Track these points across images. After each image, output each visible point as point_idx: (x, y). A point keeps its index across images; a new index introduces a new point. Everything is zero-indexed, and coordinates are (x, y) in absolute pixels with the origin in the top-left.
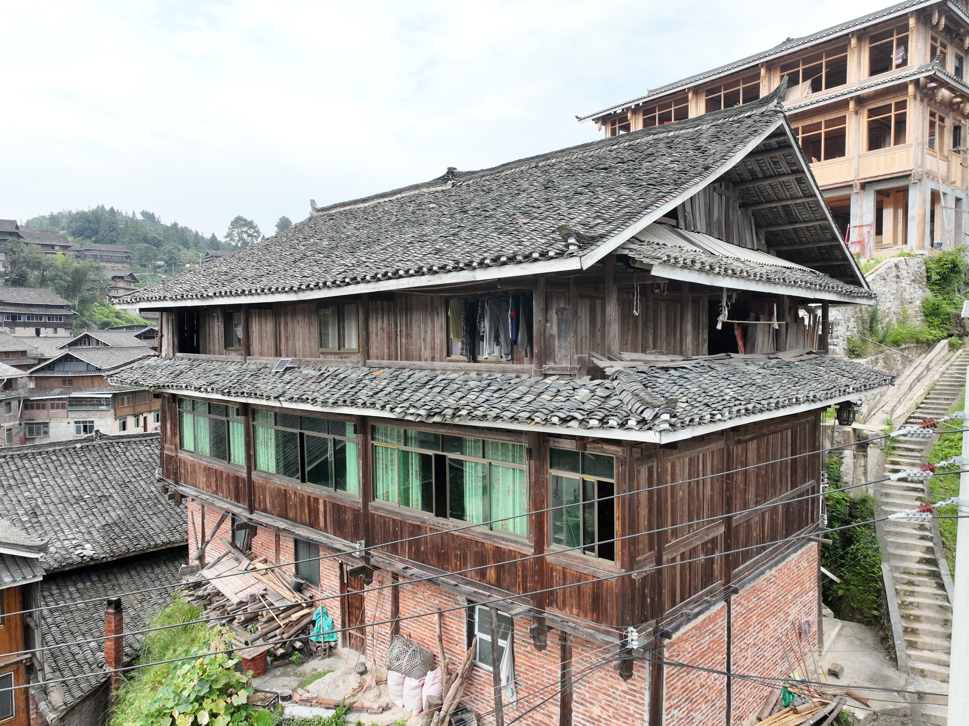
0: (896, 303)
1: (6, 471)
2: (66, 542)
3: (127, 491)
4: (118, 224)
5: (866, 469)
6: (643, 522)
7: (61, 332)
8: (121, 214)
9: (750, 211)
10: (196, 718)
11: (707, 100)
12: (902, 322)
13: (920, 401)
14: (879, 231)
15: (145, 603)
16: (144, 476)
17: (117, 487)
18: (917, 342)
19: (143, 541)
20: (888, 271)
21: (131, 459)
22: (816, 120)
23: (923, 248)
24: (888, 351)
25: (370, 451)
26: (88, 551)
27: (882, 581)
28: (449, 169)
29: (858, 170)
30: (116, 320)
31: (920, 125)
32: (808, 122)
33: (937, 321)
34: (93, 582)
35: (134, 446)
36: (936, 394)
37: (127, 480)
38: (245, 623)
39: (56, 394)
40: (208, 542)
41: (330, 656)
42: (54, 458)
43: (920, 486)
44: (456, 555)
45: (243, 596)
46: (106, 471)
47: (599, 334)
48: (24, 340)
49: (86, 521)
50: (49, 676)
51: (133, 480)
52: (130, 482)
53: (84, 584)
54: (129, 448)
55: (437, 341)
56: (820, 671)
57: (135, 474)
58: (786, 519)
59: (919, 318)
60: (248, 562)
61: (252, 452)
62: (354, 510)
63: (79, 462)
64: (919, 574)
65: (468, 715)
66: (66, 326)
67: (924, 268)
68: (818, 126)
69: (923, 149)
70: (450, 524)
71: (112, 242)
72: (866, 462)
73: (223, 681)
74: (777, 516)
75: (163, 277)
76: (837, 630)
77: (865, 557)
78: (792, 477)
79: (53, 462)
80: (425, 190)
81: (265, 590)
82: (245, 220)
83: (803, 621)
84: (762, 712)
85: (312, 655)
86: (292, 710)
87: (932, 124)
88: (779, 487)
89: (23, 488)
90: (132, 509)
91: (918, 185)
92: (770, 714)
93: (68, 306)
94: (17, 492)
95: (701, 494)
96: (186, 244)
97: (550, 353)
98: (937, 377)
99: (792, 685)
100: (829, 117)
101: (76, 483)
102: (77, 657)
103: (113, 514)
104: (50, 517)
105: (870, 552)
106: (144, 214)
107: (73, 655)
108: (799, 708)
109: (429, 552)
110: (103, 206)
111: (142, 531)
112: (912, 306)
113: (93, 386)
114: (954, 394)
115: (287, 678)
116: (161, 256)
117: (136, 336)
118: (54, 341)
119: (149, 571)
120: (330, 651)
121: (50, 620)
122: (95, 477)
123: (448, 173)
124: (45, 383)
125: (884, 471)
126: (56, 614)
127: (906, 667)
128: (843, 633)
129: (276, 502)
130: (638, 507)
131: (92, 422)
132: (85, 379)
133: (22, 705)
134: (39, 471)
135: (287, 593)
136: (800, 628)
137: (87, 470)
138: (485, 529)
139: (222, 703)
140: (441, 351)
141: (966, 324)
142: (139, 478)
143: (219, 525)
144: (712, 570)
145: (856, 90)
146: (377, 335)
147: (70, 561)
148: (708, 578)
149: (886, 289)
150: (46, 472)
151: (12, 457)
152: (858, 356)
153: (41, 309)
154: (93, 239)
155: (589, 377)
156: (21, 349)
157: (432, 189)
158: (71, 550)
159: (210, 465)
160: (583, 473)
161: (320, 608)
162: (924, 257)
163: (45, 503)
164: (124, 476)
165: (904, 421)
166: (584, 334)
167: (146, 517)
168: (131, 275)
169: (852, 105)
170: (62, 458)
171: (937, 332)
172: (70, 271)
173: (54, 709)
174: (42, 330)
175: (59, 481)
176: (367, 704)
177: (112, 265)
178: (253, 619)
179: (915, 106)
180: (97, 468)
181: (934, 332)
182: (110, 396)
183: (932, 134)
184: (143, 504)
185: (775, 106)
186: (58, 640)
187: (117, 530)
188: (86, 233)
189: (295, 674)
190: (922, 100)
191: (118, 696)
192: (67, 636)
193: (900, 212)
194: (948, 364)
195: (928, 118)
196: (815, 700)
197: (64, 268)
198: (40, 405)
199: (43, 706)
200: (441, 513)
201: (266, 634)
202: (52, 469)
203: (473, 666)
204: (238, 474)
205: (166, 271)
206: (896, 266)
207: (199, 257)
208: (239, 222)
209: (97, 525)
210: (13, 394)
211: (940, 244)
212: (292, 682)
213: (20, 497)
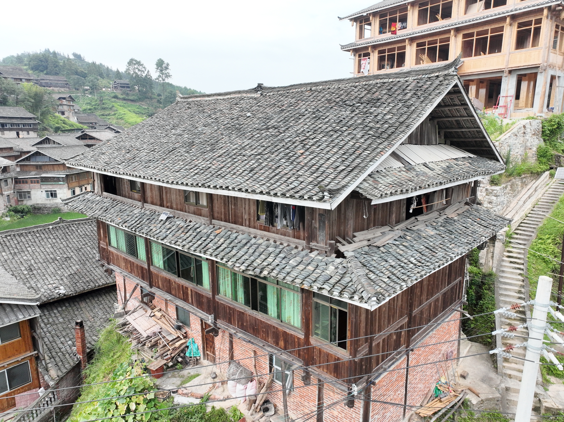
0: (522, 149)
1: (12, 244)
2: (49, 286)
3: (80, 253)
4: (59, 62)
5: (493, 255)
6: (363, 330)
7: (32, 134)
8: (60, 55)
9: (436, 121)
10: (128, 405)
11: (419, 11)
12: (524, 160)
13: (528, 212)
14: (517, 97)
15: (95, 318)
16: (89, 244)
17: (75, 251)
18: (532, 173)
19: (91, 283)
20: (519, 130)
21: (81, 234)
22: (485, 28)
23: (542, 112)
24: (514, 180)
25: (215, 269)
26: (62, 291)
27: (495, 323)
28: (259, 84)
29: (508, 62)
30: (64, 125)
31: (549, 34)
32: (480, 29)
33: (544, 160)
34: (66, 307)
35: (82, 226)
36: (538, 207)
37: (80, 247)
38: (152, 347)
39: (32, 174)
40: (128, 300)
41: (197, 364)
42: (38, 235)
43: (522, 267)
44: (263, 331)
45: (149, 333)
46: (67, 242)
47: (342, 216)
48: (10, 140)
49: (59, 272)
50: (48, 361)
51: (83, 247)
52: (82, 248)
53: (62, 308)
54: (79, 227)
55: (252, 211)
56: (456, 375)
57: (84, 243)
58: (444, 301)
59: (534, 158)
60: (151, 311)
61: (150, 256)
62: (207, 298)
63: (52, 237)
64: (515, 319)
65: (270, 405)
66: (34, 130)
67: (541, 126)
68: (486, 32)
69: (549, 50)
70: (259, 315)
71: (57, 74)
72: (494, 250)
73: (142, 387)
74: (438, 303)
75: (90, 96)
76: (468, 348)
77: (487, 308)
78: (448, 279)
79: (37, 237)
80: (245, 95)
81: (161, 329)
82: (136, 61)
83: (449, 351)
84: (423, 402)
85: (187, 364)
86: (179, 399)
87: (556, 32)
88: (440, 287)
89: (23, 254)
90: (84, 264)
91: (543, 73)
92: (428, 403)
93: (34, 118)
94: (19, 256)
95: (396, 305)
96: (101, 75)
97: (314, 237)
98: (540, 196)
99: (440, 386)
100: (493, 26)
101: (51, 250)
102: (62, 350)
103: (74, 268)
104: (39, 271)
105: (490, 306)
106: (75, 55)
107: (60, 349)
108: (442, 400)
109: (248, 326)
110: (49, 50)
111: (91, 277)
112: (531, 151)
113: (54, 170)
114: (548, 209)
115: (175, 379)
116: (87, 83)
117: (77, 138)
118: (28, 140)
119: (96, 299)
120: (197, 362)
121: (45, 330)
122: (62, 246)
123: (258, 86)
124: (25, 168)
125: (503, 257)
126: (48, 326)
127: (502, 373)
128: (471, 350)
129: (165, 284)
130: (360, 323)
131: (56, 191)
132: (49, 166)
133: (35, 376)
134: (30, 244)
135: (172, 331)
136: (447, 355)
137: (57, 242)
138: (279, 321)
139: (141, 398)
140: (254, 216)
141: (562, 161)
142: (86, 246)
143: (134, 291)
144: (400, 341)
145: (512, 11)
146: (218, 200)
147: (53, 297)
148: (397, 345)
149: (516, 142)
150: (34, 244)
151: (14, 235)
152: (496, 184)
153: (19, 120)
154: (45, 72)
155: (335, 255)
156: (10, 146)
157: (249, 95)
158: (53, 290)
159: (127, 258)
160: (331, 303)
161: (191, 339)
162: (542, 118)
163: (36, 263)
164: (78, 245)
165: (518, 225)
166: (334, 219)
167: (92, 269)
168: (70, 96)
169: (508, 20)
170: (42, 235)
171: (544, 167)
172: (32, 95)
173: (53, 379)
174: (20, 132)
175: (42, 249)
176: (217, 397)
177: (58, 89)
178: (155, 345)
179: (547, 23)
180: (62, 240)
181: (542, 167)
182: (64, 176)
183: (556, 37)
184: (90, 261)
185: (453, 72)
186: (51, 340)
187: (77, 277)
188: (40, 68)
189: (179, 376)
190: (551, 19)
191: (86, 373)
192: (56, 338)
193: (532, 84)
194: (548, 187)
195: (554, 29)
196: (451, 394)
197: (29, 93)
198: (24, 181)
199: (46, 377)
200: (254, 308)
201: (163, 354)
202: (38, 242)
203: (272, 381)
204: (143, 266)
205: (91, 93)
206: (524, 127)
207: (110, 84)
208: (131, 62)
209: (66, 275)
210: (8, 175)
211: (553, 109)
212: (177, 381)
213: (21, 260)
